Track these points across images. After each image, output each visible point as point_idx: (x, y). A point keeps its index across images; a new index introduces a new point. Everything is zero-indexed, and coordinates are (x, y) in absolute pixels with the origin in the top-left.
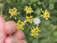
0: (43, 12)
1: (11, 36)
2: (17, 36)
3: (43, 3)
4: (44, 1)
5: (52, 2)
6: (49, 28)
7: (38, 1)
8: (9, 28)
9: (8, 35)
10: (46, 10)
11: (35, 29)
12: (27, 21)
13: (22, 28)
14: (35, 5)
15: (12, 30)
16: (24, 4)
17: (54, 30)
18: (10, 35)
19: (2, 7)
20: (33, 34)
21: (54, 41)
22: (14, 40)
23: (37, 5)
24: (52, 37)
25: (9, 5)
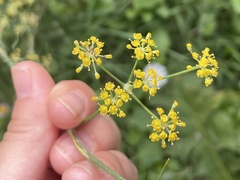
0: (195, 55)
1: (74, 134)
2: (93, 136)
3: (176, 11)
4: (181, 4)
5: (210, 9)
6: (199, 100)
7: (158, 6)
8: (68, 107)
9: (60, 133)
10: (207, 50)
11: (165, 118)
12: (138, 87)
13: (118, 112)
14: (148, 18)
15: (79, 115)
16: (111, 15)
17: (216, 105)
18: (70, 132)
19: (32, 27)
20: (159, 134)
21: (215, 144)
22: (84, 152)
23: (156, 17)
24: (210, 132)
25: (56, 18)
